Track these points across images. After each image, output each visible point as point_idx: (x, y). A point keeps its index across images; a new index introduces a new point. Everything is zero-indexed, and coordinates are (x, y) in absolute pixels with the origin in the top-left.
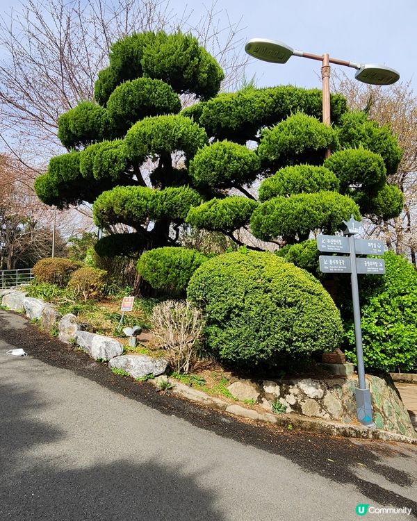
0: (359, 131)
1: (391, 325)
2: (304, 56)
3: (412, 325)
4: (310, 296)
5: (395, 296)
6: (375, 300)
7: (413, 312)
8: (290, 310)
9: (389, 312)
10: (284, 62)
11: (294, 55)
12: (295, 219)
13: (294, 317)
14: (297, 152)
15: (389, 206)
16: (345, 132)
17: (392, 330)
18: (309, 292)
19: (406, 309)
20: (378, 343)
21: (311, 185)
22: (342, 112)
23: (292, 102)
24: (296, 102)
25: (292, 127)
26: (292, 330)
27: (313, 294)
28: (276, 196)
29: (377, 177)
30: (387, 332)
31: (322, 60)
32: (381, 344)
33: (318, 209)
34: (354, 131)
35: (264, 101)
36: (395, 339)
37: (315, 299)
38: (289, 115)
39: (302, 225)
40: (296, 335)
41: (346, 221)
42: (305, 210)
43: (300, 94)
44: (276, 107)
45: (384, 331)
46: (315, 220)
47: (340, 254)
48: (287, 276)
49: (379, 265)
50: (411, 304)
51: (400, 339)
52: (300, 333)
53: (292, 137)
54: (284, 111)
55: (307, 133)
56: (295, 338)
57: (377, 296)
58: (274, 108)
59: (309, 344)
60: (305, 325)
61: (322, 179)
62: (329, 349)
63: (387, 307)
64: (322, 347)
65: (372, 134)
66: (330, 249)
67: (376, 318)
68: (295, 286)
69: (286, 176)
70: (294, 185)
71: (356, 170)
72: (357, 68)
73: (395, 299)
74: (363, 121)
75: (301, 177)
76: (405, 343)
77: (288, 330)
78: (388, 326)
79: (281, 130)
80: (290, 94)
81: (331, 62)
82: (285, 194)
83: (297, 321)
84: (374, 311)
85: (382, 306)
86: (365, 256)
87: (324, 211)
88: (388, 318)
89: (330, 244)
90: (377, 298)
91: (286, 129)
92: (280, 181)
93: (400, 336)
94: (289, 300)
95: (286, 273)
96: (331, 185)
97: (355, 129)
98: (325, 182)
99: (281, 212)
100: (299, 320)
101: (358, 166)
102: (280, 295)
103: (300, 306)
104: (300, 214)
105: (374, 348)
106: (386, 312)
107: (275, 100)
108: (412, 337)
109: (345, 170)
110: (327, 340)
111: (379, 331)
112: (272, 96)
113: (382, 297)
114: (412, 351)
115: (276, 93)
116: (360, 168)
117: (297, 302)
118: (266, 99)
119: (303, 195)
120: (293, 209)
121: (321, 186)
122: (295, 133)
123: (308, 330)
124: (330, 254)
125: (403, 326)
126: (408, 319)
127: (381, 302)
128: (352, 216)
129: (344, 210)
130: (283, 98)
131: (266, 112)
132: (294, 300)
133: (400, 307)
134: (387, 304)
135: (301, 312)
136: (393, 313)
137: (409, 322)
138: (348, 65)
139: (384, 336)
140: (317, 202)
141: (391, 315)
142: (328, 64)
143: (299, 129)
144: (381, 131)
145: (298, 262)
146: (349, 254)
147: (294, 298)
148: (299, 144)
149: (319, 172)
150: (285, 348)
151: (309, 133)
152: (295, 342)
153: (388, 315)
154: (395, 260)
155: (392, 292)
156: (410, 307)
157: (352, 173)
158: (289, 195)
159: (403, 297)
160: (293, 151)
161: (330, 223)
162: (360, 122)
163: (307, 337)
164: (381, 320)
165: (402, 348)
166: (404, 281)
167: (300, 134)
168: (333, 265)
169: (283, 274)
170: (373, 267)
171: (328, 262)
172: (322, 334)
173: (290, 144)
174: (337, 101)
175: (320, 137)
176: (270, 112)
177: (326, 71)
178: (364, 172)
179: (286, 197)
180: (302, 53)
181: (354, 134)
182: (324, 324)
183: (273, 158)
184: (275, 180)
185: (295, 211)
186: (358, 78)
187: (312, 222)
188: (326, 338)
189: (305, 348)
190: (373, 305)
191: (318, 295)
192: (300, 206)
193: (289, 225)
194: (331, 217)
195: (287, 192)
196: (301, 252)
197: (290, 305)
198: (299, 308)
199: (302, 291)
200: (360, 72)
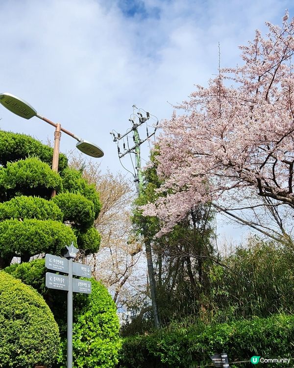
0: (76, 183)
1: (92, 340)
2: (43, 119)
3: (108, 339)
4: (36, 308)
5: (96, 314)
6: (82, 318)
7: (108, 327)
8: (18, 322)
9: (92, 328)
10: (28, 118)
11: (36, 116)
12: (27, 239)
13: (21, 329)
14: (31, 187)
15: (92, 243)
16: (67, 181)
17: (94, 344)
18: (36, 306)
19: (104, 325)
20: (82, 359)
21: (42, 214)
22: (65, 167)
23: (30, 148)
24: (33, 149)
25: (30, 166)
26: (18, 342)
27: (39, 307)
28: (9, 218)
29: (89, 217)
30: (90, 346)
31: (56, 127)
32: (84, 359)
33: (47, 233)
34: (73, 183)
35: (7, 141)
36: (95, 353)
37: (41, 312)
38: (27, 157)
39: (32, 245)
40: (21, 347)
41: (68, 246)
42: (37, 233)
43: (37, 145)
44: (16, 149)
45: (87, 346)
46: (44, 242)
47: (61, 273)
48: (16, 290)
49: (88, 286)
50: (107, 321)
51: (99, 352)
52: (26, 345)
53: (29, 173)
54: (23, 153)
55: (42, 174)
56: (19, 351)
57: (83, 314)
58: (15, 149)
59: (32, 356)
60: (31, 336)
61: (51, 210)
62: (49, 360)
63: (91, 324)
64: (43, 358)
65: (84, 187)
66: (55, 268)
67: (82, 334)
68: (24, 299)
69: (21, 203)
70: (28, 211)
71: (76, 209)
72: (78, 140)
73: (96, 317)
74: (79, 177)
75: (35, 206)
76: (102, 355)
77: (14, 343)
78: (91, 341)
79: (20, 166)
80: (30, 142)
81: (61, 130)
82: (18, 218)
83: (23, 333)
84: (81, 328)
85: (87, 323)
86: (78, 277)
87: (53, 235)
88: (91, 333)
89: (55, 263)
90: (84, 316)
91: (25, 166)
92: (15, 206)
93: (99, 349)
94: (17, 312)
95: (15, 287)
96: (57, 216)
97: (74, 181)
98: (54, 213)
99: (14, 232)
100: (25, 332)
101: (78, 206)
102: (8, 308)
103: (27, 318)
104: (32, 235)
105: (78, 364)
106: (89, 328)
107: (17, 143)
108: (107, 350)
109: (68, 208)
110: (48, 351)
111: (83, 346)
112: (15, 139)
113: (87, 314)
114: (107, 363)
115: (18, 138)
116: (79, 208)
117: (24, 314)
118: (9, 139)
119: (34, 220)
120: (26, 230)
121: (50, 215)
122: (32, 172)
123: (33, 341)
124: (54, 272)
125: (101, 340)
126: (105, 333)
127: (86, 319)
128: (72, 243)
129: (67, 237)
130: (24, 143)
131: (7, 150)
132: (22, 312)
133: (99, 323)
134: (90, 321)
135: (27, 324)
136: (95, 329)
137: (105, 337)
138: (73, 136)
139: (87, 351)
140: (48, 227)
141: (92, 331)
142: (60, 132)
143: (36, 169)
144: (91, 187)
145: (25, 279)
146: (68, 274)
147: (22, 310)
148: (34, 180)
149: (49, 205)
150: (8, 363)
151: (43, 174)
152: (18, 355)
153: (91, 331)
154: (96, 284)
155: (95, 311)
156: (106, 323)
157: (73, 211)
158: (22, 219)
159: (103, 314)
160: (28, 185)
161: (55, 246)
162: (77, 177)
163: (31, 349)
164: (86, 336)
165: (100, 360)
166: (103, 301)
167: (36, 172)
168: (56, 282)
169: (12, 288)
170: (84, 287)
171: (53, 279)
172: (45, 345)
173: (27, 179)
174: (62, 158)
175: (51, 179)
176: (10, 151)
177: (58, 135)
178: (81, 212)
179: (20, 220)
180: (42, 117)
181: (72, 184)
182: (47, 335)
183: (9, 187)
184: (10, 205)
185: (28, 232)
186: (78, 147)
187: (41, 244)
188: (48, 349)
189: (28, 361)
190: (80, 322)
191: (43, 308)
192: (33, 229)
193: (20, 245)
194: (58, 242)
195: (21, 216)
196: (28, 269)
197: (18, 317)
198: (25, 320)
199: (30, 304)
200: (80, 143)
